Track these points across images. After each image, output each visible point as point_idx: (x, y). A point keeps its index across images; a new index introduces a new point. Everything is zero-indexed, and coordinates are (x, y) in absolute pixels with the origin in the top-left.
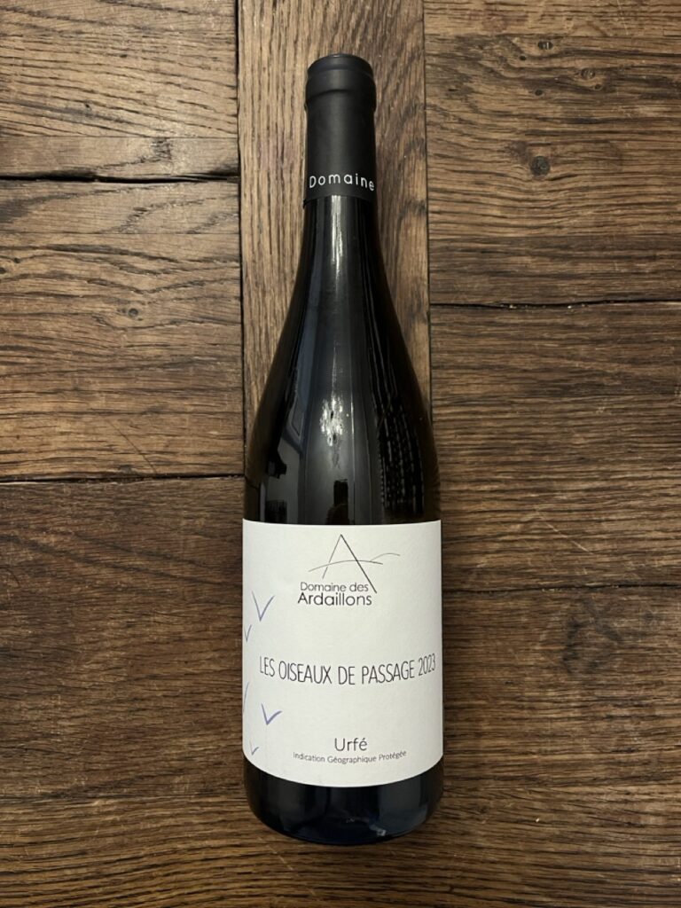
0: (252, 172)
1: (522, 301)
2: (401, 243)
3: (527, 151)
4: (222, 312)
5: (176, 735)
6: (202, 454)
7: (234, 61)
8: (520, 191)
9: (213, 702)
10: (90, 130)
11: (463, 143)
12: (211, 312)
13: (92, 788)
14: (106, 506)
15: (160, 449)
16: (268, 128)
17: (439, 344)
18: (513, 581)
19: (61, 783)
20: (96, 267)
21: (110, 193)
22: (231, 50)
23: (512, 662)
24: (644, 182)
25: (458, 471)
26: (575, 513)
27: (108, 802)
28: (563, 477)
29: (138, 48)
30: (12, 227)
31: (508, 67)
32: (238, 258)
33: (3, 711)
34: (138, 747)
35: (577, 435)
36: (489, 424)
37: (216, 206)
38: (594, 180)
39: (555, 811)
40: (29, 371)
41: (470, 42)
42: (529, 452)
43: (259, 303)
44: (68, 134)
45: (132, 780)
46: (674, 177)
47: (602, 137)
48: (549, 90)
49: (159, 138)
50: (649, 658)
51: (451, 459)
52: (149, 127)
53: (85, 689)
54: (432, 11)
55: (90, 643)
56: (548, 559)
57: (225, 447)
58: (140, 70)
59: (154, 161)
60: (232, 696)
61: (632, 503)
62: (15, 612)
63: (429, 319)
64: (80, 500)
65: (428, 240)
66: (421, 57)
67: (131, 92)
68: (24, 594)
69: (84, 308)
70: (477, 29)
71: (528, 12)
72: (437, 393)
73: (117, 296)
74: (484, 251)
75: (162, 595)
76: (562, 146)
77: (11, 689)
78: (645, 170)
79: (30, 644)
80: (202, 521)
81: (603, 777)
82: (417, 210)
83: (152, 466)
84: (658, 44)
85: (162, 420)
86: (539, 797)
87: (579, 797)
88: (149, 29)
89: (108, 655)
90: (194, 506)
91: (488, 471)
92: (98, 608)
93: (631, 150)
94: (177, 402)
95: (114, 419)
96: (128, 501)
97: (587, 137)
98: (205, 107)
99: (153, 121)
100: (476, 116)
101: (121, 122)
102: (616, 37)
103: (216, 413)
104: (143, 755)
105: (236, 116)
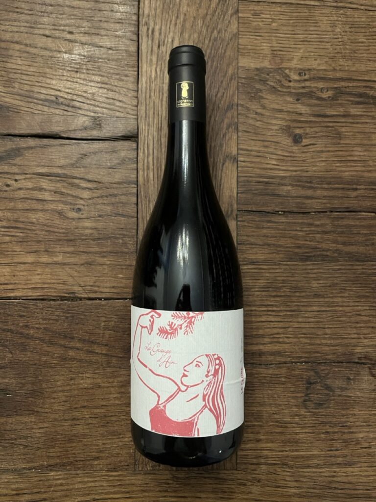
0: (145, 136)
1: (286, 210)
2: (223, 178)
3: (291, 130)
4: (127, 211)
5: (95, 439)
6: (113, 287)
7: (137, 77)
8: (287, 151)
9: (116, 421)
10: (57, 112)
11: (257, 125)
12: (121, 211)
13: (50, 466)
14: (61, 314)
15: (91, 284)
16: (154, 113)
17: (242, 231)
18: (279, 359)
19: (34, 462)
20: (59, 185)
21: (67, 146)
22: (135, 71)
23: (277, 402)
24: (352, 149)
25: (251, 299)
26: (312, 323)
27: (58, 473)
28: (305, 304)
29: (84, 67)
30: (14, 162)
31: (283, 86)
32: (136, 183)
33: (3, 424)
34: (74, 444)
35: (314, 282)
36: (267, 275)
37: (124, 154)
38: (325, 147)
39: (296, 481)
40: (21, 240)
41: (263, 71)
42: (288, 290)
43: (146, 207)
44: (45, 113)
45: (72, 462)
46: (368, 147)
47: (331, 124)
48: (303, 99)
49: (94, 117)
50: (348, 401)
51: (247, 293)
52: (90, 111)
53: (47, 413)
54: (243, 54)
55: (50, 388)
56: (297, 348)
57: (126, 284)
58: (86, 80)
59: (92, 129)
60: (127, 418)
61: (341, 319)
62: (10, 371)
63: (237, 217)
64: (47, 311)
65: (238, 176)
66: (237, 78)
67: (82, 92)
68: (15, 361)
69: (53, 207)
70: (266, 64)
71: (294, 55)
72: (240, 257)
73: (70, 201)
74: (267, 183)
75: (90, 363)
76: (309, 129)
77: (7, 412)
78: (352, 143)
79: (18, 388)
80: (113, 323)
81: (322, 464)
82: (232, 160)
83: (86, 293)
84: (362, 74)
85: (93, 268)
86: (288, 474)
87: (310, 474)
88: (91, 57)
89: (60, 395)
90: (109, 315)
91: (266, 300)
92: (55, 369)
93: (346, 132)
94: (102, 259)
95: (67, 268)
96: (73, 312)
97: (323, 124)
98: (120, 101)
99: (92, 108)
100: (264, 111)
101: (75, 107)
102: (340, 70)
103: (122, 265)
104: (77, 449)
105: (137, 106)
